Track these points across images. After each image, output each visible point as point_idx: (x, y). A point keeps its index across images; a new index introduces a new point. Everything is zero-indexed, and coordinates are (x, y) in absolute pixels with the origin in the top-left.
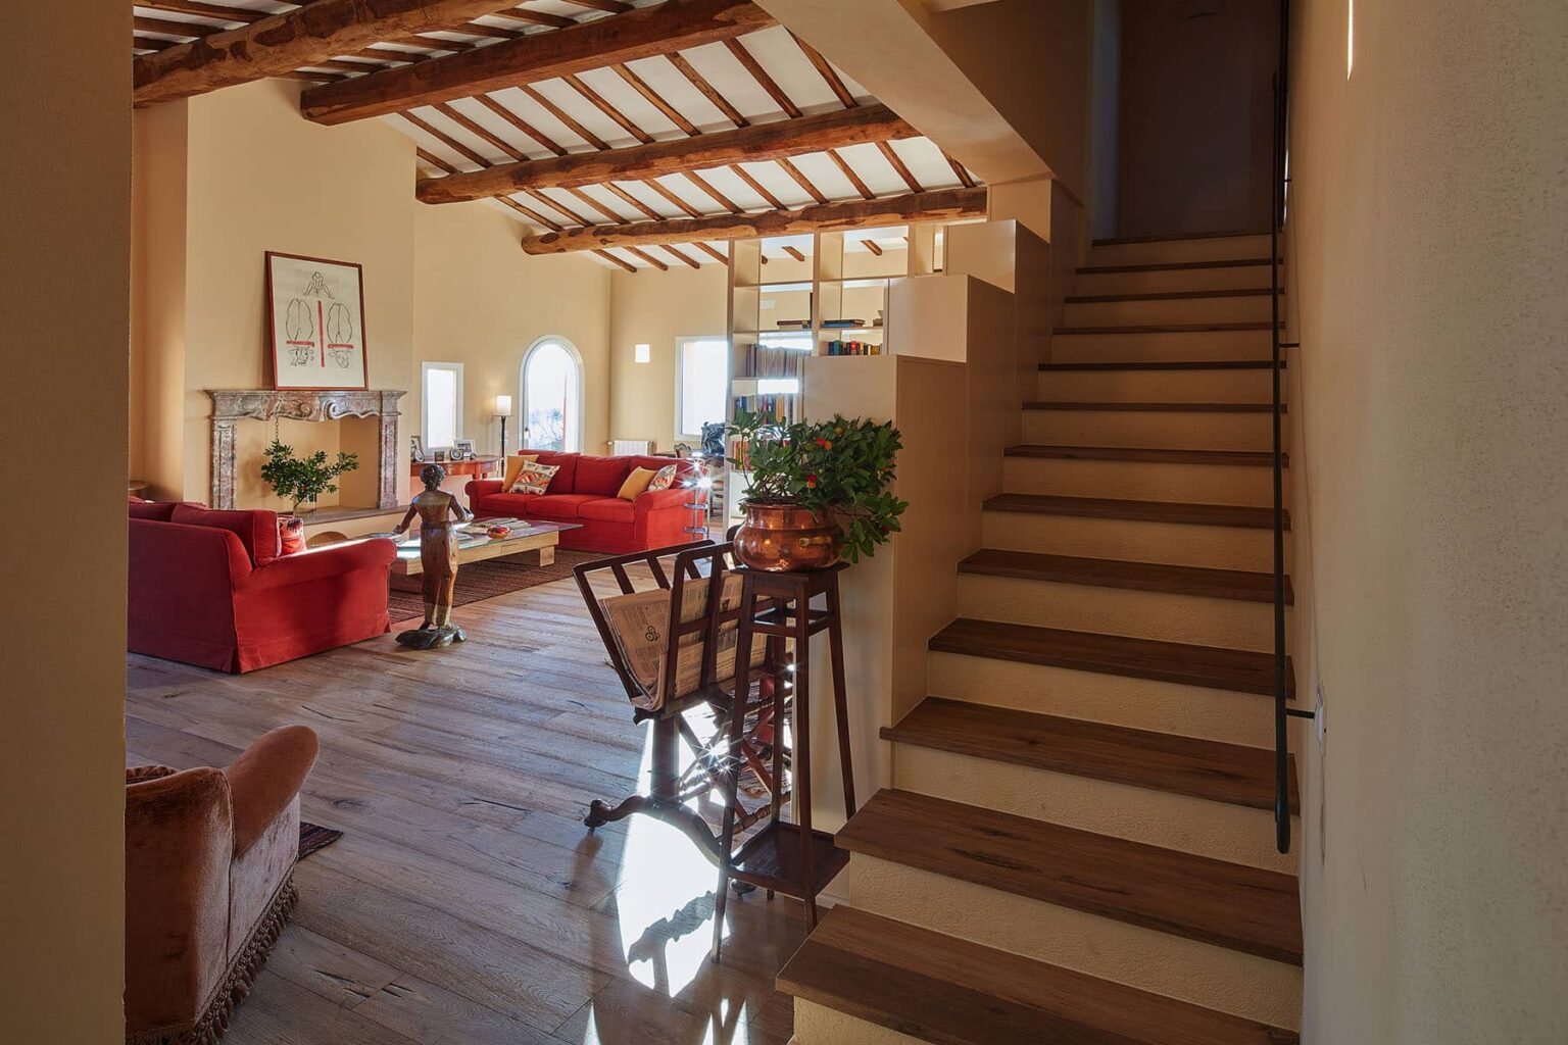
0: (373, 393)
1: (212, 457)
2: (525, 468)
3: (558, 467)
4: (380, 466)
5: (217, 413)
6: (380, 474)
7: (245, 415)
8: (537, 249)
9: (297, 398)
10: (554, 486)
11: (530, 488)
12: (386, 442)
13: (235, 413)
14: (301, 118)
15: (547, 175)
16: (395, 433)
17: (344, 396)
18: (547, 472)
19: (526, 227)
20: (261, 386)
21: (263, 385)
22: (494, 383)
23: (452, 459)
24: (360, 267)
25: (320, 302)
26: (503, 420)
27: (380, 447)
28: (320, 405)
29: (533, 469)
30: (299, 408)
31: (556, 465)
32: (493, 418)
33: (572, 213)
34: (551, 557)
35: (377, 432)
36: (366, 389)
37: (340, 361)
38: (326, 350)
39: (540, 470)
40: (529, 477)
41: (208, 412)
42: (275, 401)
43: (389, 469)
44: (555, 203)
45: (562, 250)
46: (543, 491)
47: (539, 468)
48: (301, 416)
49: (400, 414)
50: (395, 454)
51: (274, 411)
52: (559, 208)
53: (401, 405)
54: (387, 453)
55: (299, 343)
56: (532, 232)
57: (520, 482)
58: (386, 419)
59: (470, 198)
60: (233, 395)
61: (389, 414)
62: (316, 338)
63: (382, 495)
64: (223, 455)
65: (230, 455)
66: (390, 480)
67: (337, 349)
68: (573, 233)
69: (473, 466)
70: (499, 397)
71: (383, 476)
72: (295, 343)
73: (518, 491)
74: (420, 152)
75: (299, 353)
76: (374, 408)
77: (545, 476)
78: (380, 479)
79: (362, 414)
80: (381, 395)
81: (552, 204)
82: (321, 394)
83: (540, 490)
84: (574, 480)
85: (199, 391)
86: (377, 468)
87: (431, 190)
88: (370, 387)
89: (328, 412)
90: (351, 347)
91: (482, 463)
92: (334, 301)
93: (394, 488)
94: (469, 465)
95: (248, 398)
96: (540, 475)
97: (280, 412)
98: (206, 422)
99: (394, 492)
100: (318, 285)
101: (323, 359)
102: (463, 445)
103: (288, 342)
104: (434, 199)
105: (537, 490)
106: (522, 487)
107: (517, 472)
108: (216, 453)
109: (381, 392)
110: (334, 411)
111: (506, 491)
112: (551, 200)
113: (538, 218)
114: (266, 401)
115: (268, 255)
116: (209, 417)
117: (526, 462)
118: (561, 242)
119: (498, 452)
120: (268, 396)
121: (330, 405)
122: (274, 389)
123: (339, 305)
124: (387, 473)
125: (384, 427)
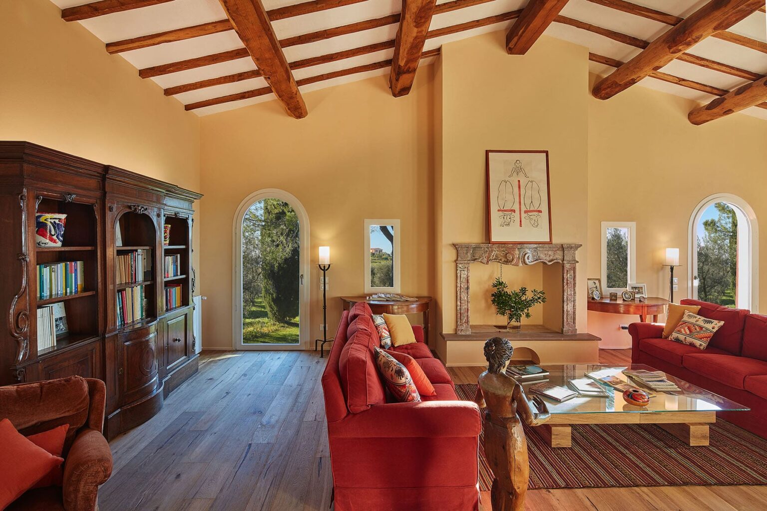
0: (556, 245)
1: (457, 287)
2: (685, 318)
3: (722, 323)
4: (563, 302)
5: (459, 259)
6: (563, 307)
7: (474, 260)
8: (704, 117)
9: (505, 249)
10: (716, 343)
11: (689, 340)
12: (567, 284)
13: (468, 259)
14: (507, 54)
15: (702, 22)
16: (575, 277)
17: (536, 248)
18: (709, 326)
19: (692, 101)
20: (484, 241)
21: (486, 240)
22: (663, 238)
23: (624, 300)
24: (547, 152)
25: (519, 181)
26: (672, 269)
27: (563, 287)
28: (519, 255)
29: (693, 320)
30: (506, 256)
31: (720, 319)
32: (662, 266)
33: (738, 69)
34: (704, 437)
35: (562, 277)
36: (550, 242)
37: (533, 222)
38: (523, 215)
39: (701, 323)
40: (689, 328)
41: (455, 258)
42: (492, 251)
43: (570, 304)
44: (719, 64)
45: (729, 111)
46: (704, 345)
47: (701, 320)
48: (507, 262)
49: (578, 262)
50: (575, 293)
51: (491, 258)
52: (724, 68)
53: (578, 255)
54: (568, 292)
55: (505, 211)
56: (698, 105)
57: (679, 332)
58: (567, 266)
59: (633, 82)
60: (467, 247)
61: (569, 262)
62: (516, 207)
63: (565, 324)
64: (462, 286)
65: (466, 286)
66: (571, 312)
67: (530, 214)
68: (740, 91)
69: (642, 308)
70: (667, 249)
71: (565, 310)
72: (503, 211)
73: (677, 340)
74: (593, 57)
75: (505, 217)
76: (558, 256)
77: (707, 329)
78: (563, 311)
79: (550, 261)
80: (562, 248)
81: (716, 66)
82: (519, 246)
83: (701, 344)
84: (742, 339)
85: (450, 245)
86: (562, 303)
87: (604, 86)
88: (554, 242)
89: (524, 260)
90: (540, 212)
91: (648, 306)
92: (528, 179)
93: (574, 319)
94: (637, 307)
95: (476, 248)
96: (701, 328)
97: (494, 259)
98: (453, 264)
99: (574, 323)
100: (518, 169)
101: (521, 221)
102: (636, 288)
103: (499, 210)
104: (607, 94)
105: (697, 343)
106: (681, 337)
107: (677, 319)
108: (459, 285)
109: (562, 245)
110: (528, 259)
111: (667, 337)
112: (714, 62)
113: (703, 88)
114: (487, 251)
115: (487, 152)
116: (455, 261)
117: (686, 312)
118: (727, 105)
119: (667, 297)
120: (488, 248)
121: (526, 254)
122: (490, 244)
123: (532, 182)
124: (568, 307)
125: (565, 272)
